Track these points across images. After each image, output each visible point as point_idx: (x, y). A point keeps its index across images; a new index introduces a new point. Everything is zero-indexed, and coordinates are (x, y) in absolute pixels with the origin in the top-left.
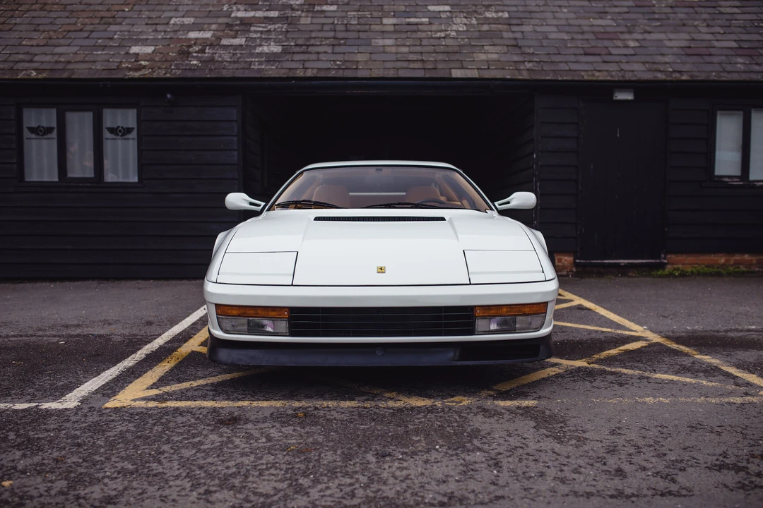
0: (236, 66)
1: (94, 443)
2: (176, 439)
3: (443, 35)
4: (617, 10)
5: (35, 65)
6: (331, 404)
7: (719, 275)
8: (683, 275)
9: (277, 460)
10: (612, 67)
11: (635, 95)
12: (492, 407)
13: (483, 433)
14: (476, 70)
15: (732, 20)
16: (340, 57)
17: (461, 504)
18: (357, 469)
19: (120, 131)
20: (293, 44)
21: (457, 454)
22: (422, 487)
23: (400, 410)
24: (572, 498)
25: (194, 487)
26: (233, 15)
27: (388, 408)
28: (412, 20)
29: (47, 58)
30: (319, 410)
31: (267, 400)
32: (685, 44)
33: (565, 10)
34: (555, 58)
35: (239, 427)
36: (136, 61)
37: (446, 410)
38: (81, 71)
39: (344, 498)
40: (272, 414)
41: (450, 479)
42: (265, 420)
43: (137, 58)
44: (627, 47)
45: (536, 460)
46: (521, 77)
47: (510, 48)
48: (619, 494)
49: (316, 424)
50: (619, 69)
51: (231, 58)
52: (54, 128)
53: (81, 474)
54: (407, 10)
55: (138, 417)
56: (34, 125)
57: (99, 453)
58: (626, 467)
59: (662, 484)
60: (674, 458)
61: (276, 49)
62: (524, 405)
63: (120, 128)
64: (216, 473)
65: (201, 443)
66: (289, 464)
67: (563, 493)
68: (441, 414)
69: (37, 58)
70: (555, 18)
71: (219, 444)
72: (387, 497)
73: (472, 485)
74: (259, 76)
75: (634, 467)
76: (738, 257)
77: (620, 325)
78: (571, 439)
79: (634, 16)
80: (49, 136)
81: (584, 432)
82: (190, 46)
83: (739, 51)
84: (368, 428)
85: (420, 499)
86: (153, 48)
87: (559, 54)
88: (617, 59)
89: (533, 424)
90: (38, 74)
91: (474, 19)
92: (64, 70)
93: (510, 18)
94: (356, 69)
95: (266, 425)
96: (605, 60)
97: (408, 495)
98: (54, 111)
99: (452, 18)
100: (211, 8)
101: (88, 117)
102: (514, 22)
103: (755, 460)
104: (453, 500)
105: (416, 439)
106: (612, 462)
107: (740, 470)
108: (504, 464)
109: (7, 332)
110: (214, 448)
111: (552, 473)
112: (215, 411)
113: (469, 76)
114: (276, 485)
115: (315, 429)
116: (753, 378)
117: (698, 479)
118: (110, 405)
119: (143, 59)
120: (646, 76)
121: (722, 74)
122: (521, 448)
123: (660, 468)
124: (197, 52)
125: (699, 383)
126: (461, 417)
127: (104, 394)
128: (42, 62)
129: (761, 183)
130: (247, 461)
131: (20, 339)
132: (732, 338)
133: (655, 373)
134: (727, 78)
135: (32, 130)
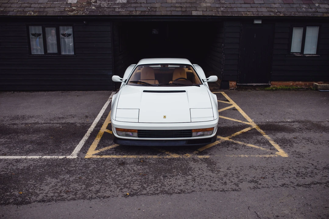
0: (110, 9)
1: (87, 172)
2: (109, 170)
5: (32, 9)
6: (150, 157)
7: (289, 90)
8: (276, 90)
9: (137, 179)
10: (254, 10)
11: (262, 22)
12: (196, 158)
13: (192, 169)
14: (202, 11)
16: (149, 5)
17: (184, 193)
18: (158, 181)
19: (66, 35)
21: (184, 177)
22: (175, 187)
23: (170, 159)
24: (211, 191)
25: (118, 187)
27: (166, 159)
30: (147, 159)
31: (132, 155)
35: (125, 166)
36: (71, 7)
37: (183, 159)
38: (51, 12)
39: (155, 191)
40: (134, 161)
41: (182, 185)
42: (132, 163)
43: (71, 5)
45: (205, 179)
46: (219, 15)
47: (215, 0)
48: (223, 190)
49: (147, 165)
50: (257, 11)
51: (107, 6)
52: (41, 34)
53: (88, 183)
55: (96, 162)
56: (33, 32)
57: (90, 176)
58: (228, 181)
60: (241, 179)
61: (125, 1)
62: (206, 158)
63: (66, 34)
64: (122, 183)
65: (116, 172)
66: (140, 180)
67: (209, 190)
68: (181, 161)
69: (32, 6)
71: (121, 172)
72: (166, 191)
73: (188, 187)
74: (119, 15)
75: (230, 181)
76: (297, 83)
77: (245, 119)
78: (215, 171)
80: (39, 37)
81: (220, 168)
83: (305, 1)
84: (161, 167)
85: (174, 191)
87: (234, 3)
88: (256, 5)
89: (206, 165)
90: (34, 13)
92: (44, 11)
94: (156, 11)
95: (133, 165)
96: (252, 6)
97: (171, 190)
98: (41, 28)
103: (262, 179)
104: (182, 192)
105: (174, 171)
106: (225, 179)
107: (256, 183)
108: (196, 180)
109: (40, 121)
110: (120, 174)
111: (208, 183)
112: (117, 159)
113: (199, 14)
114: (138, 186)
115: (146, 167)
116: (277, 146)
117: (244, 186)
118: (86, 157)
119: (73, 6)
120: (267, 14)
121: (296, 13)
122: (202, 174)
123: (236, 182)
124: (94, 3)
125: (259, 148)
126: (187, 162)
127: (83, 152)
128: (35, 7)
129: (308, 55)
130: (129, 178)
131: (46, 125)
132: (279, 126)
133: (248, 144)
134: (297, 15)
135: (33, 35)
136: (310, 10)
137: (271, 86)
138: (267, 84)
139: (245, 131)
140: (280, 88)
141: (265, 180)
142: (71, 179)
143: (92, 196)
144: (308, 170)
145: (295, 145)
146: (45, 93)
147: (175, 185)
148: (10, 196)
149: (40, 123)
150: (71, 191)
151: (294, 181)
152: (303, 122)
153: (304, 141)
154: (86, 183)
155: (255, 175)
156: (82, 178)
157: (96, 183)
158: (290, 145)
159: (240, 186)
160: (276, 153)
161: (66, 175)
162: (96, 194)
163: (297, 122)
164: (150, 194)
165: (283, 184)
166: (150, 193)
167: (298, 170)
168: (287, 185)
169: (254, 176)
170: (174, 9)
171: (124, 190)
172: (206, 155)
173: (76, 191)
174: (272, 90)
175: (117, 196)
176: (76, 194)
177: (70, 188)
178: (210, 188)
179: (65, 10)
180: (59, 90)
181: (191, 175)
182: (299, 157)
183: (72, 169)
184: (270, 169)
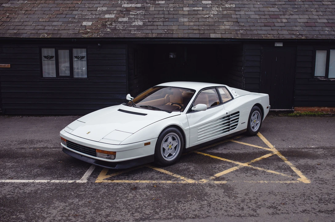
0: (125, 32)
1: (97, 196)
2: (120, 195)
3: (208, 16)
4: (280, 3)
5: (46, 31)
6: (164, 181)
7: (315, 116)
8: (300, 115)
9: (150, 203)
10: (275, 32)
11: (283, 45)
12: (213, 184)
13: (208, 194)
14: (220, 34)
15: (327, 8)
16: (166, 28)
17: (198, 218)
18: (172, 206)
19: (80, 58)
20: (147, 21)
21: (199, 202)
22: (189, 212)
23: (185, 185)
24: (227, 217)
25: (129, 212)
26: (123, 6)
27: (181, 184)
28: (196, 8)
29: (50, 28)
30: (160, 184)
31: (145, 180)
32: (306, 21)
33: (259, 3)
34: (252, 28)
35: (137, 191)
37: (199, 185)
38: (64, 34)
39: (168, 216)
40: (146, 186)
41: (196, 210)
42: (144, 188)
43: (86, 28)
44: (282, 22)
45: (221, 204)
46: (238, 38)
47: (234, 23)
48: (240, 216)
49: (160, 190)
50: (278, 33)
51: (122, 28)
52: (54, 56)
53: (97, 207)
54: (194, 3)
55: (107, 187)
56: (46, 55)
57: (100, 200)
58: (245, 207)
59: (252, 212)
60: (259, 204)
61: (141, 23)
62: (223, 183)
64: (134, 207)
65: (127, 196)
66: (153, 204)
67: (225, 215)
69: (46, 28)
70: (254, 7)
71: (132, 197)
72: (179, 215)
73: (202, 212)
74: (134, 37)
75: (247, 207)
76: (322, 108)
77: (266, 145)
78: (232, 197)
79: (286, 6)
80: (52, 59)
81: (237, 194)
82: (106, 22)
83: (327, 25)
84: (175, 192)
85: (188, 216)
86: (91, 23)
87: (254, 26)
88: (277, 28)
89: (223, 191)
90: (48, 35)
91: (221, 8)
92: (57, 34)
93: (235, 7)
94: (173, 33)
95: (145, 190)
96: (273, 29)
97: (185, 215)
98: (54, 50)
99: (212, 7)
100: (113, 3)
101: (67, 52)
102: (237, 9)
103: (281, 205)
104: (196, 217)
105: (189, 196)
106: (242, 205)
107: (275, 208)
108: (212, 206)
109: (49, 146)
110: (132, 199)
111: (224, 208)
112: (129, 184)
113: (217, 37)
114: (150, 211)
115: (160, 192)
116: (299, 173)
117: (262, 211)
118: (97, 181)
119: (88, 28)
120: (288, 37)
121: (319, 36)
122: (218, 200)
123: (254, 207)
124: (109, 25)
125: (280, 174)
126: (203, 188)
127: (94, 177)
128: (49, 30)
129: (333, 80)
130: (141, 203)
131: (56, 149)
132: (303, 152)
133: (268, 170)
134: (320, 38)
135: (45, 57)
136: (333, 33)
137: (295, 112)
138: (291, 110)
139: (265, 157)
140: (304, 114)
141: (284, 206)
142: (80, 203)
143: (102, 220)
144: (332, 196)
145: (318, 171)
146: (55, 118)
147: (190, 210)
148: (16, 219)
149: (49, 148)
150: (80, 215)
151: (316, 207)
152: (327, 148)
153: (328, 168)
154: (95, 207)
155: (275, 201)
156: (92, 202)
157: (107, 207)
158: (312, 172)
159: (258, 211)
160: (298, 179)
161: (75, 199)
162: (106, 218)
163: (321, 148)
164: (162, 219)
165: (304, 210)
166: (163, 217)
167: (320, 197)
168: (308, 211)
169: (273, 202)
170: (192, 31)
171: (135, 214)
172: (224, 181)
173: (85, 214)
174: (296, 116)
175: (128, 221)
176: (85, 218)
177: (78, 212)
178: (226, 214)
179: (79, 33)
180: (70, 115)
181: (206, 200)
182: (322, 184)
183: (81, 193)
184: (290, 195)
